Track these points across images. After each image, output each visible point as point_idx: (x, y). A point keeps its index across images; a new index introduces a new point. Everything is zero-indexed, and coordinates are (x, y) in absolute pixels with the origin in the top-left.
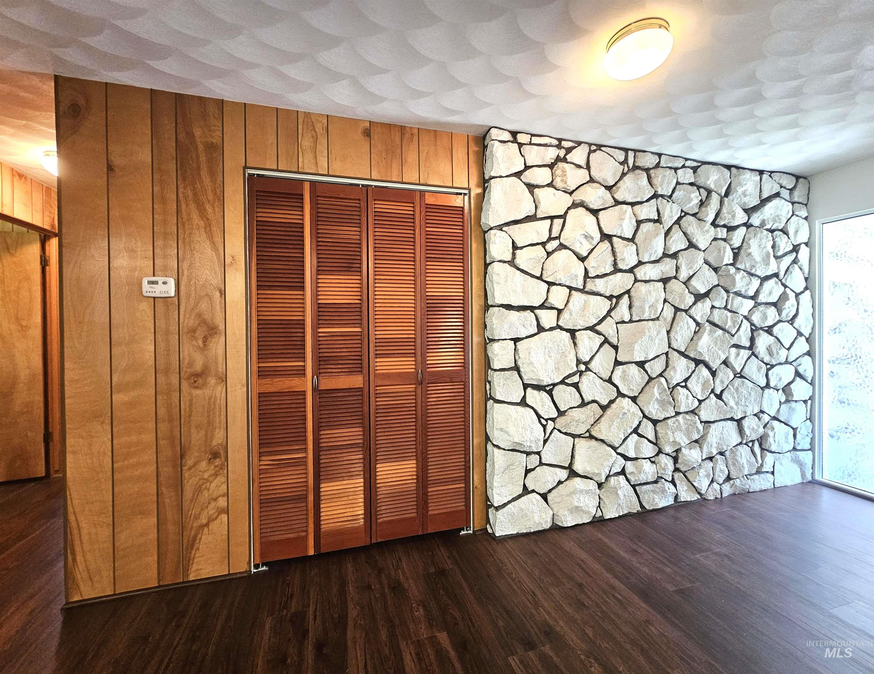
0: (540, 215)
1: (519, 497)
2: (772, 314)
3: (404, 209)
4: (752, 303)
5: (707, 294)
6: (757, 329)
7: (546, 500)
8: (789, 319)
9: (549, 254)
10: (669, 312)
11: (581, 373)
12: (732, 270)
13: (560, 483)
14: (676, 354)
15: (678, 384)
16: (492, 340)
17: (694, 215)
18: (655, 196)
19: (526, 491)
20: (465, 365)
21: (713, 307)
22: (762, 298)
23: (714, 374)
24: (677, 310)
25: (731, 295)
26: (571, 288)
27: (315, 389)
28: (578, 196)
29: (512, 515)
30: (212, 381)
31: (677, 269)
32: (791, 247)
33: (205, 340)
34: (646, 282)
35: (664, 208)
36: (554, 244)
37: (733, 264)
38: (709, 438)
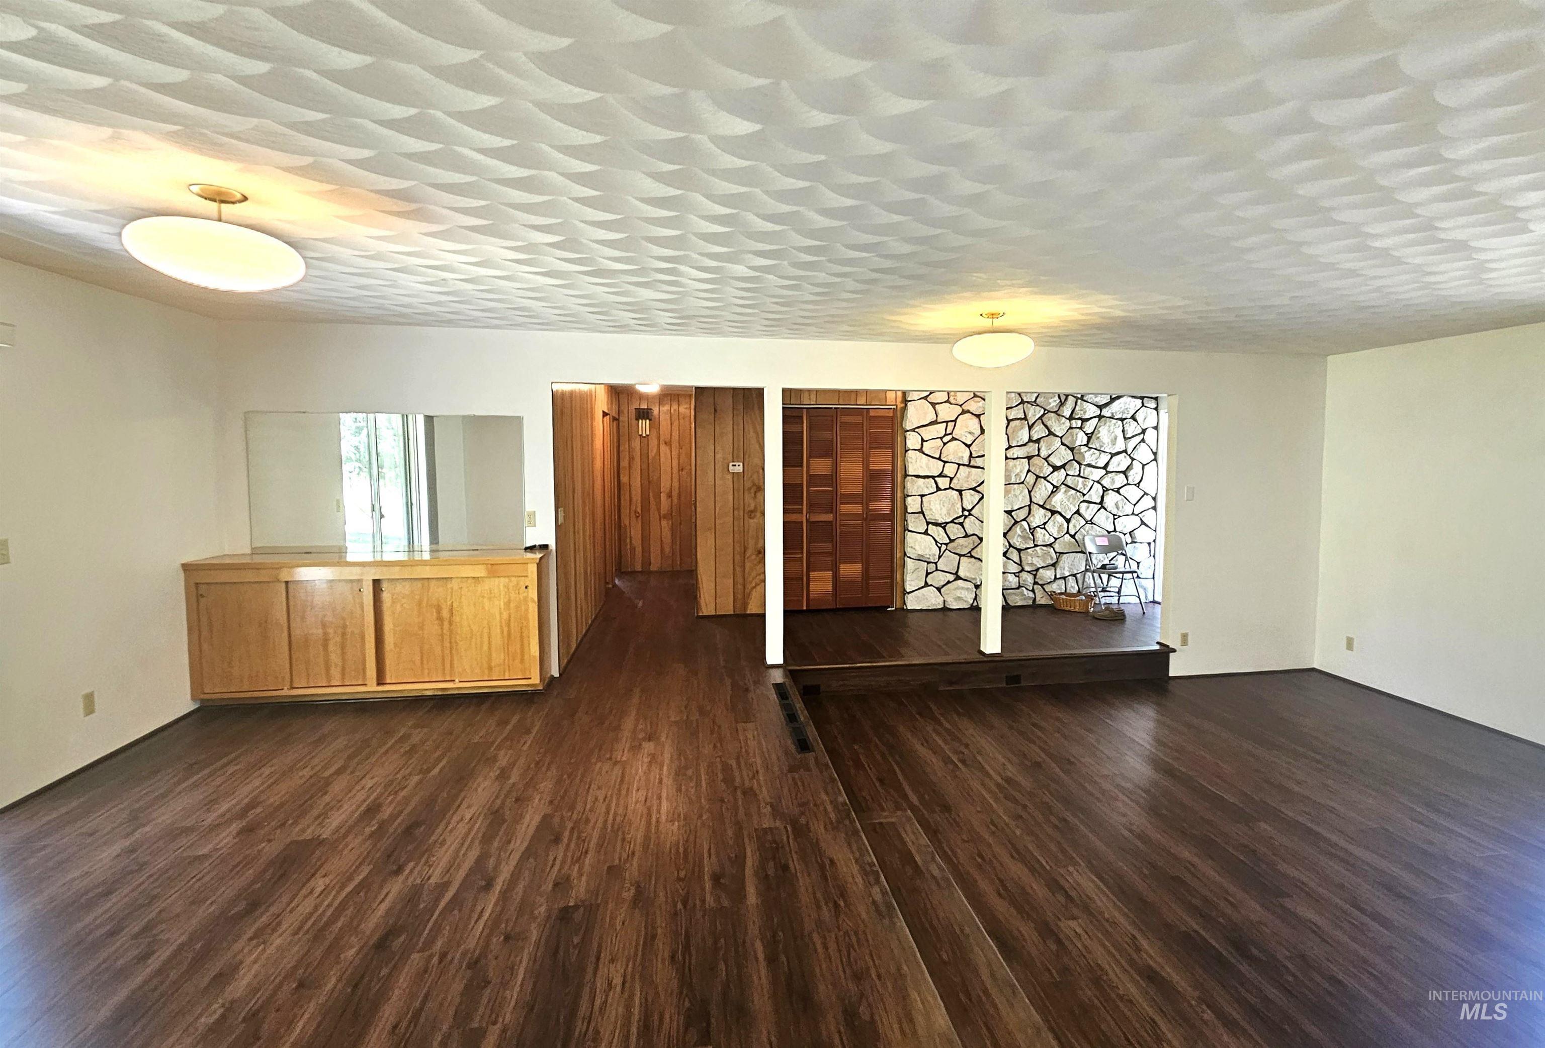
0: (939, 420)
1: (922, 587)
2: (1120, 480)
3: (858, 419)
4: (1104, 472)
5: (1063, 466)
6: (1108, 490)
7: (940, 592)
8: (1136, 482)
9: (945, 444)
10: (1031, 479)
11: (966, 517)
12: (1084, 449)
13: (949, 582)
14: (1036, 506)
15: (1038, 526)
16: (908, 496)
17: (1055, 412)
18: (1022, 402)
19: (926, 585)
20: (892, 510)
21: (1067, 475)
22: (1110, 469)
23: (1068, 521)
24: (1038, 477)
25: (1083, 467)
26: (959, 465)
27: (807, 521)
28: (965, 407)
29: (918, 597)
30: (758, 514)
31: (1039, 450)
32: (1140, 431)
33: (755, 492)
34: (1014, 459)
35: (1029, 409)
36: (949, 437)
37: (1086, 445)
38: (1061, 564)
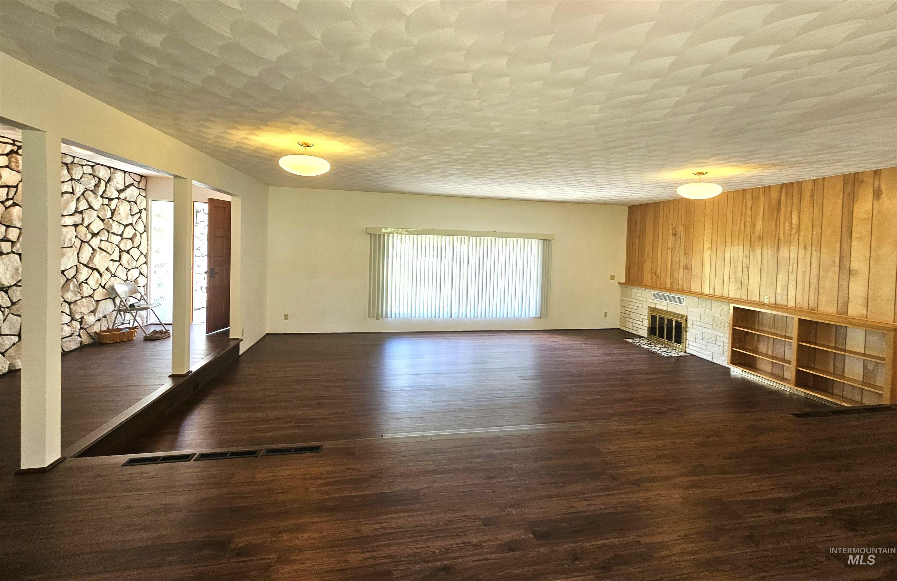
2: (129, 244)
4: (120, 238)
5: (98, 234)
6: (123, 251)
7: (5, 356)
8: (137, 246)
9: (6, 208)
10: (78, 243)
12: (111, 221)
13: (13, 344)
14: (82, 265)
15: (82, 282)
17: (91, 191)
18: (72, 179)
21: (101, 240)
22: (125, 236)
23: (101, 275)
24: (82, 241)
25: (110, 234)
26: (20, 230)
31: (83, 219)
32: (138, 211)
34: (65, 226)
35: (76, 186)
36: (10, 202)
37: (111, 218)
38: (99, 309)
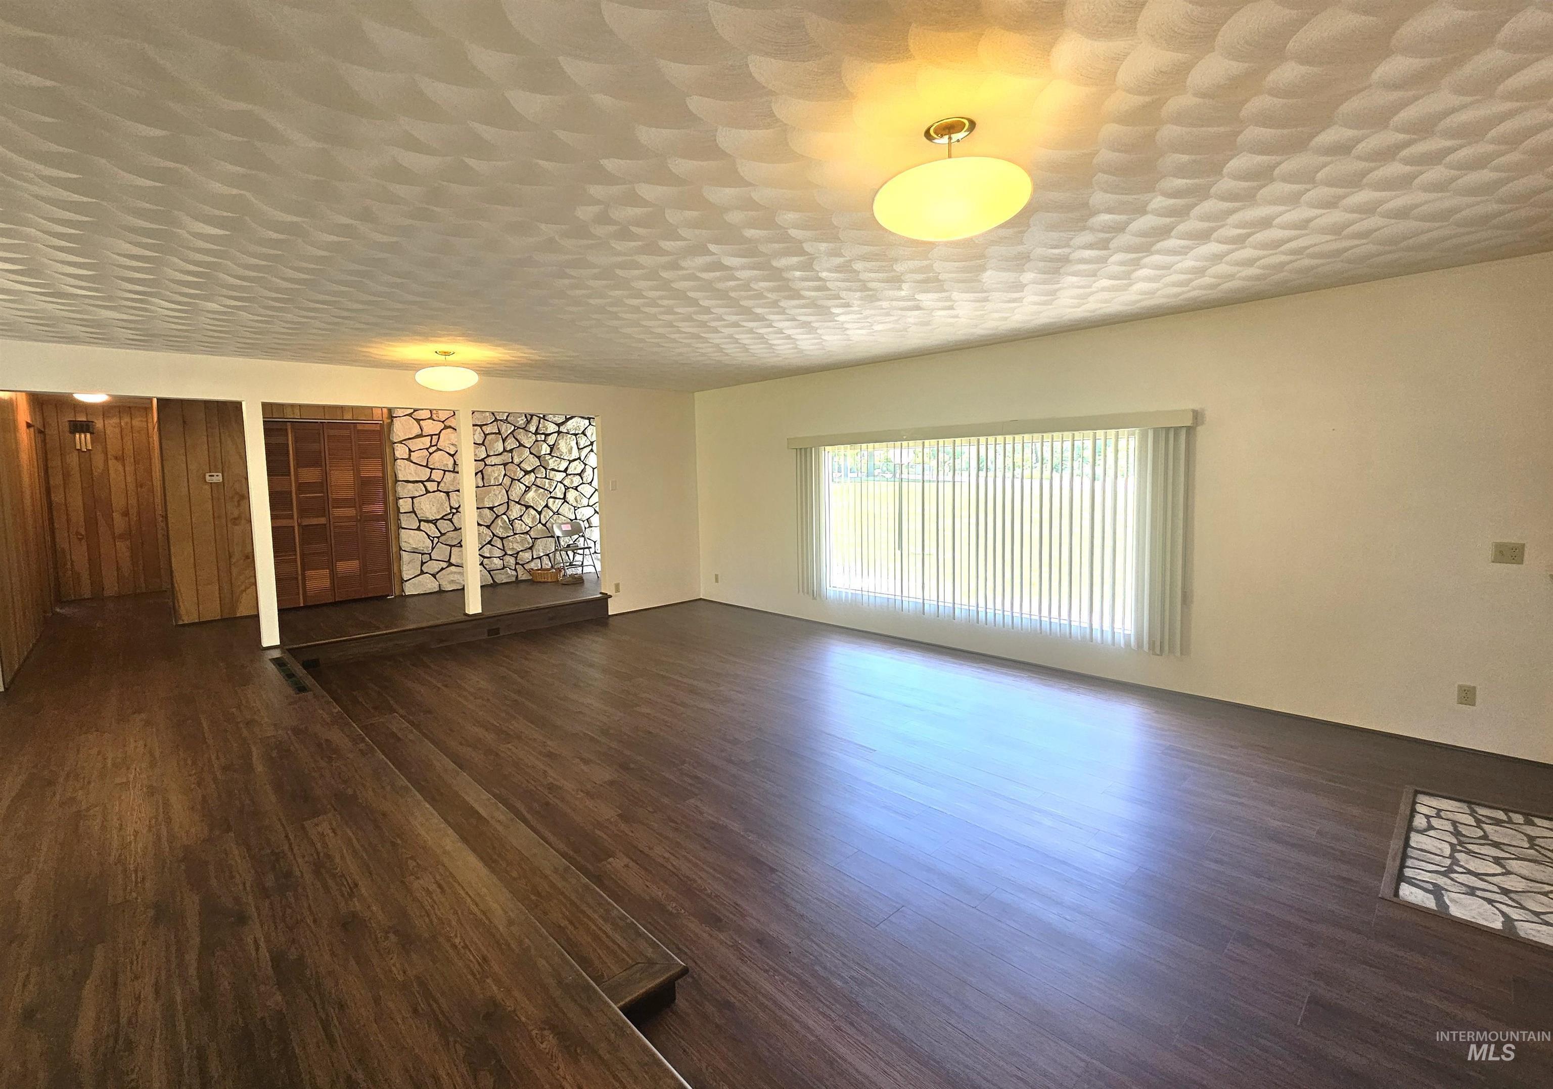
0: (424, 434)
1: (419, 575)
2: (577, 480)
3: (346, 433)
4: (564, 474)
5: (533, 471)
6: (568, 488)
7: (435, 578)
8: (589, 482)
9: (431, 454)
10: (507, 481)
11: (454, 514)
12: (548, 457)
13: (443, 569)
14: (513, 503)
15: (516, 519)
16: (400, 498)
17: (523, 429)
18: (496, 420)
19: (422, 573)
20: (386, 511)
21: (536, 477)
22: (569, 472)
23: (540, 513)
24: (513, 479)
25: (549, 471)
26: (445, 471)
27: (299, 525)
28: (447, 423)
29: (414, 584)
30: (243, 521)
31: (512, 458)
32: (589, 443)
33: (238, 501)
34: (492, 465)
35: (502, 426)
36: (434, 448)
37: (550, 454)
38: (536, 547)
